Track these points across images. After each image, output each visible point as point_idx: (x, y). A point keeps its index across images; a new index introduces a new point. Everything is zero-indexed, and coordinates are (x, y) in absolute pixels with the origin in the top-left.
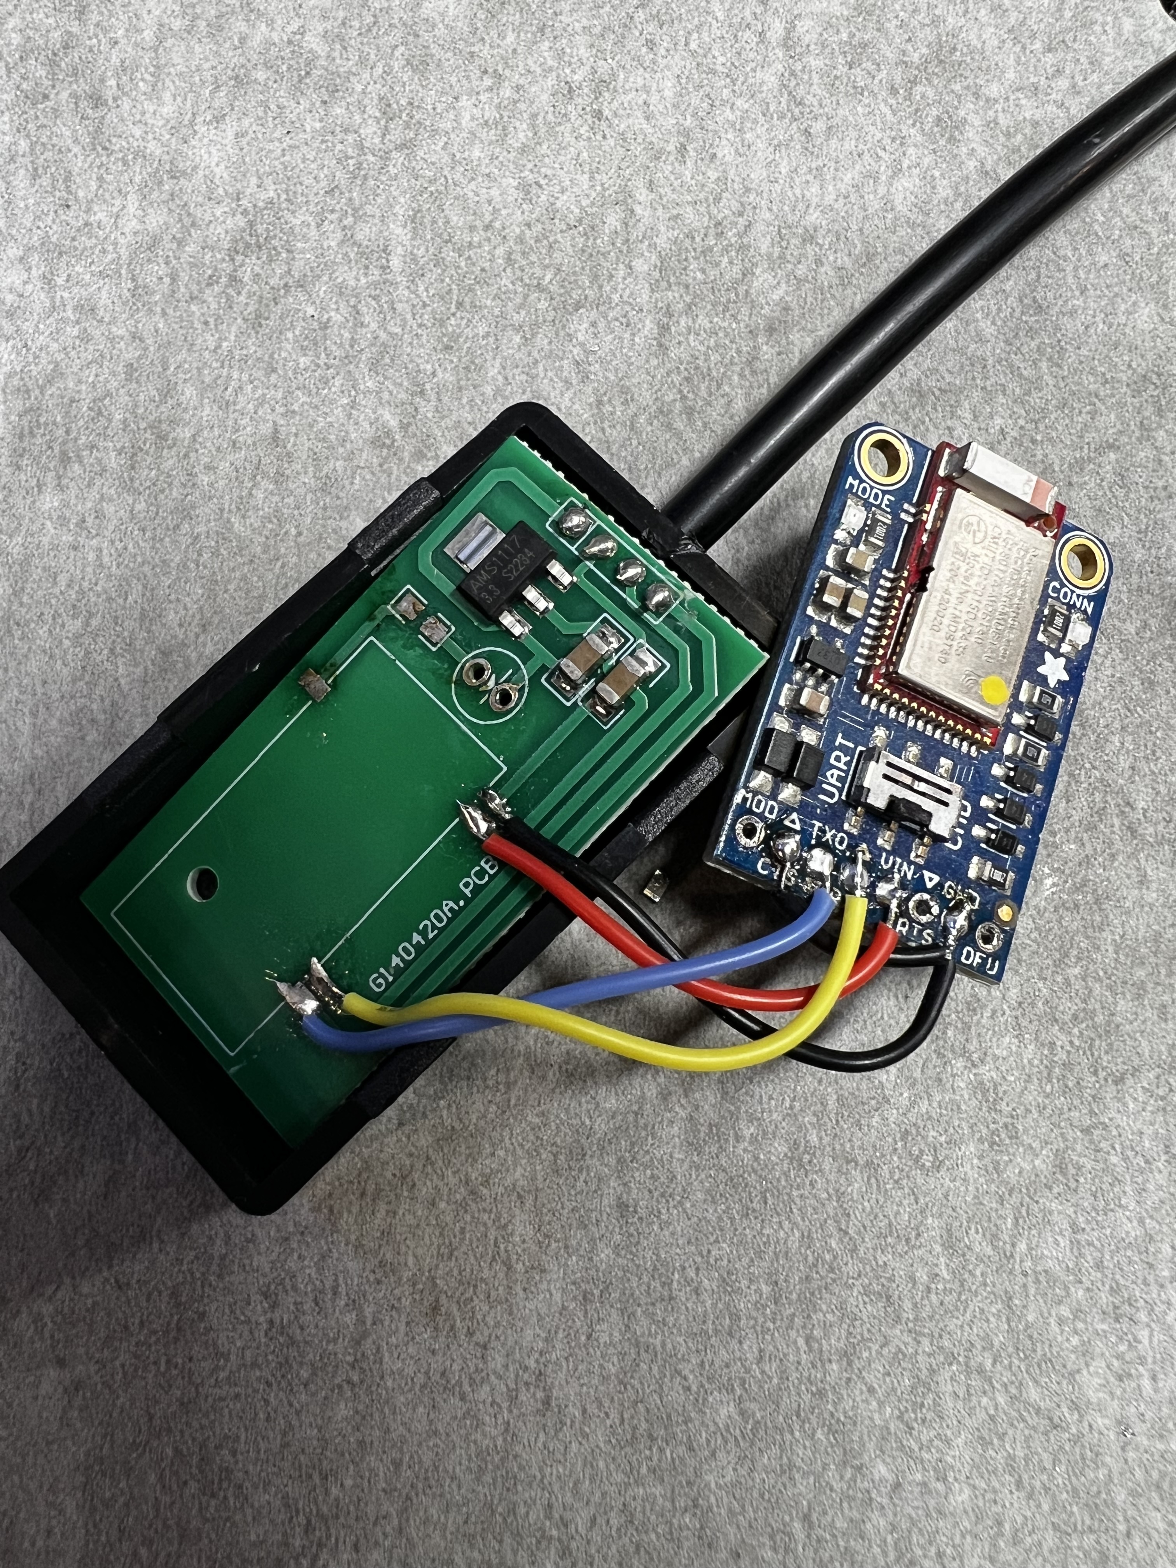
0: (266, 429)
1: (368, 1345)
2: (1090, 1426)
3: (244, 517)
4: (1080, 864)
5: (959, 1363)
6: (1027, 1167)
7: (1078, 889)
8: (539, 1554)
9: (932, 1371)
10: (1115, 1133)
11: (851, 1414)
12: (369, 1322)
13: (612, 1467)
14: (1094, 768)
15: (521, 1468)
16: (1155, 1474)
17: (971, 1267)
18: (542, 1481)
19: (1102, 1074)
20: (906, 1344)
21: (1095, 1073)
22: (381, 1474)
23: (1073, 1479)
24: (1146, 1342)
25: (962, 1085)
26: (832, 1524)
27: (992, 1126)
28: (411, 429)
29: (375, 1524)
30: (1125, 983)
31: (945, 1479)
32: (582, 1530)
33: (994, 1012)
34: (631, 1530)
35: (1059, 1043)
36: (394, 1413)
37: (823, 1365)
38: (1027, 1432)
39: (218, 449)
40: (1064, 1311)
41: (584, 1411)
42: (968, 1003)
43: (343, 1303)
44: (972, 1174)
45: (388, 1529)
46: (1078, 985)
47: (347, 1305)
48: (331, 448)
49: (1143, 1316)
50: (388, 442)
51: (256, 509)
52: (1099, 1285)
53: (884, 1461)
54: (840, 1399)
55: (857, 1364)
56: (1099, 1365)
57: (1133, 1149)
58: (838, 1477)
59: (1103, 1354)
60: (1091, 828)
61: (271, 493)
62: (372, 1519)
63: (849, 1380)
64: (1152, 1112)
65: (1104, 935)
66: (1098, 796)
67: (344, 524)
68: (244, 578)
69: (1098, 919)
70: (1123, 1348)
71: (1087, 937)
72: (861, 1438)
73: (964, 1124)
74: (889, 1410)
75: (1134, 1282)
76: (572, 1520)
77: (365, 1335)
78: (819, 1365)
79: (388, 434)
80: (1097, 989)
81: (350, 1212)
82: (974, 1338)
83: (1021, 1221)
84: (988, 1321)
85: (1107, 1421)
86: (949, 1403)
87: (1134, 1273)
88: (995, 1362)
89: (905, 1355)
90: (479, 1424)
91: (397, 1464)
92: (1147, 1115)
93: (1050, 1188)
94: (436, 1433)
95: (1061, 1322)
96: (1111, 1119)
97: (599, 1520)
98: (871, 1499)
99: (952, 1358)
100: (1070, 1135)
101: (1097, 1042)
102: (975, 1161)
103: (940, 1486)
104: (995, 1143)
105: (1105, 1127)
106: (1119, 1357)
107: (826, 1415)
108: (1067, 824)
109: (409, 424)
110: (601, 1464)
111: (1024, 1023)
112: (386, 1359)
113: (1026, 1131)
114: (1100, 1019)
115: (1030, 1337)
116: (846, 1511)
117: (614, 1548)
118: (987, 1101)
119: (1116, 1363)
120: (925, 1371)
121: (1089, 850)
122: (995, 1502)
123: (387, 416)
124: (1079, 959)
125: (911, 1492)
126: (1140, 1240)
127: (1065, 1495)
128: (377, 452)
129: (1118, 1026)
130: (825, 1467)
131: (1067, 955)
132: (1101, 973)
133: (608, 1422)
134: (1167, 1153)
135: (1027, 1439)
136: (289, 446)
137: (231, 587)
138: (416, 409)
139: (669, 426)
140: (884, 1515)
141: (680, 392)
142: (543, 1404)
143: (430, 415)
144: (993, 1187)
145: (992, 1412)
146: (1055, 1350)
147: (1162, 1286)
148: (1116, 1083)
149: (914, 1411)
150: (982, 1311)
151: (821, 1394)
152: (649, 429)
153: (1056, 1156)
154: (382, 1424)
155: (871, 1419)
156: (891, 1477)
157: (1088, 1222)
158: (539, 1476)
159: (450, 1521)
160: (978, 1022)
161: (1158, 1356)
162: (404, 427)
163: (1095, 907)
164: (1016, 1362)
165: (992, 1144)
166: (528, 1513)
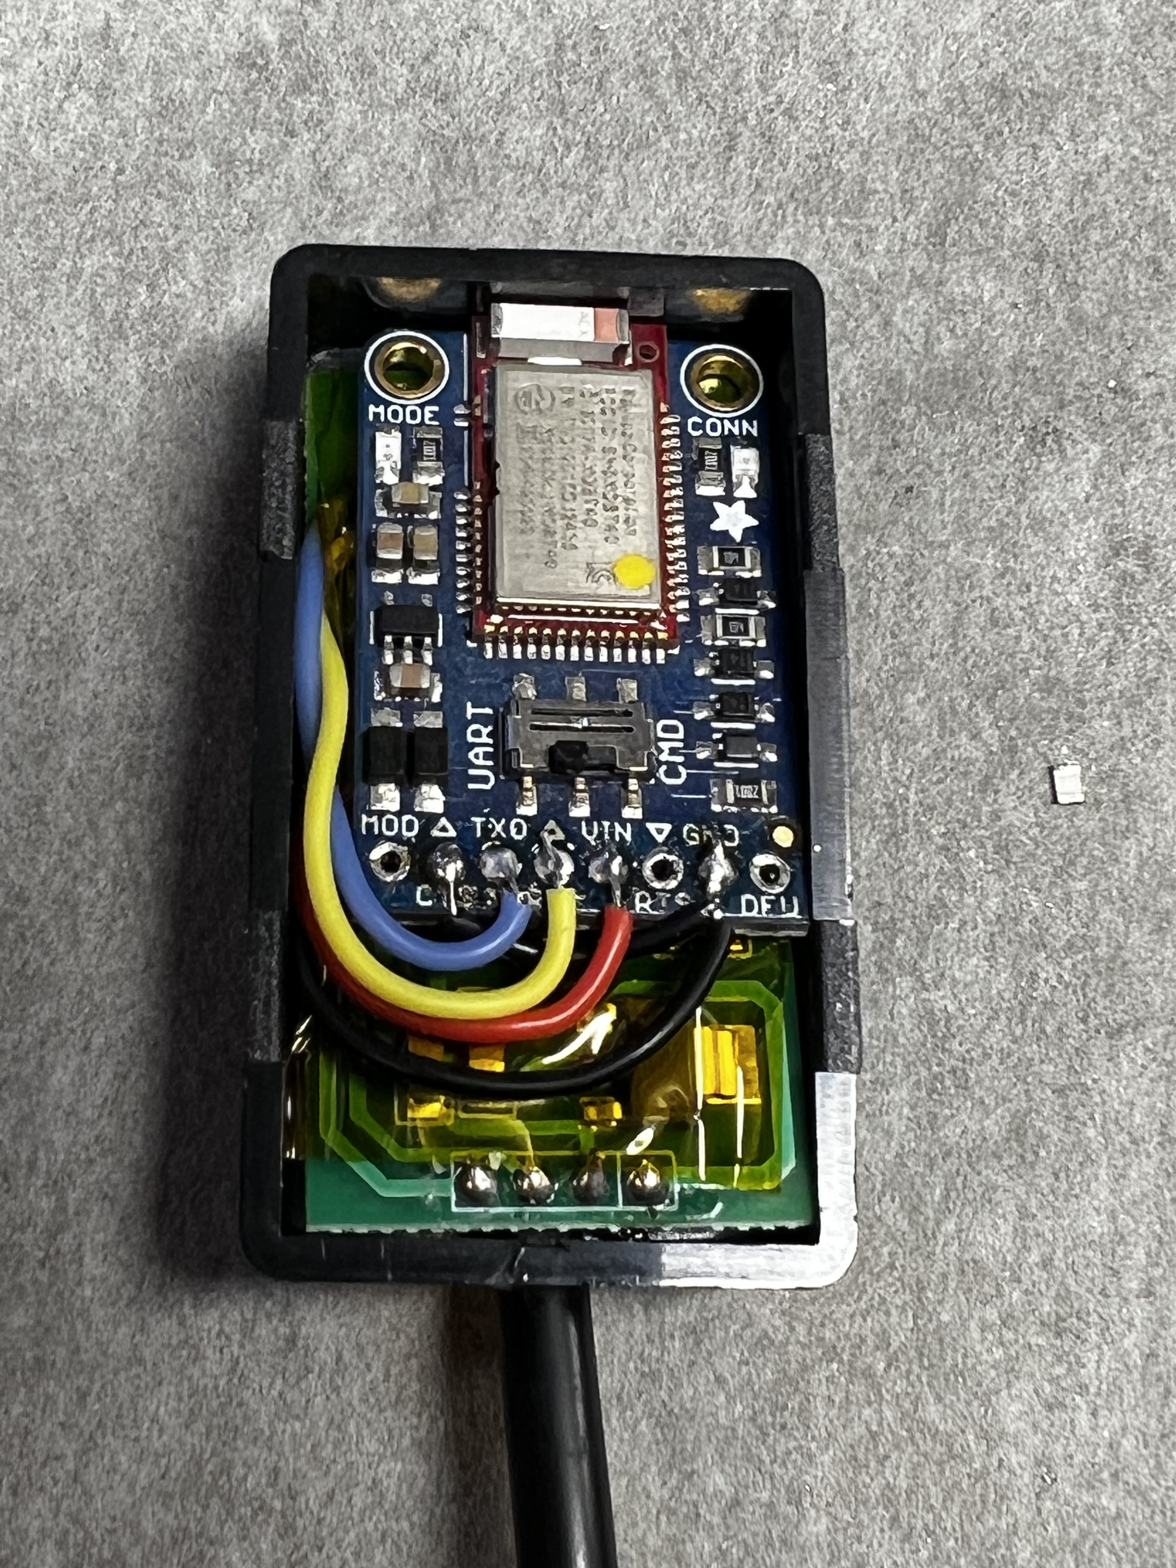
0: (96, 21)
1: (66, 1240)
2: (1001, 1461)
3: (47, 138)
4: (1112, 749)
5: (841, 1361)
6: (974, 1127)
7: (1103, 780)
8: (254, 1530)
9: (804, 1368)
10: (1098, 1099)
11: (688, 1405)
12: (71, 1210)
13: (365, 1432)
14: (1153, 625)
15: (246, 1419)
16: (1074, 1533)
17: (877, 1243)
18: (270, 1438)
19: (1093, 1022)
20: (776, 1329)
21: (1084, 1020)
22: (61, 1406)
23: (967, 1526)
24: (1092, 1366)
25: (904, 1011)
26: (643, 1541)
27: (935, 1069)
28: (296, 48)
29: (44, 1465)
30: (1145, 909)
31: (799, 1504)
32: (314, 1506)
33: (963, 923)
34: (378, 1514)
35: (1043, 975)
36: (89, 1328)
37: (662, 1342)
38: (915, 1458)
39: (24, 40)
40: (992, 1315)
41: (339, 1359)
42: (930, 907)
43: (40, 1183)
44: (899, 1127)
45: (61, 1474)
46: (1080, 904)
47: (45, 1186)
48: (180, 58)
49: (1093, 1336)
50: (260, 62)
51: (66, 129)
52: (1043, 1287)
53: (722, 1471)
54: (679, 1386)
55: (707, 1344)
56: (1025, 1387)
57: (1116, 1122)
58: (658, 1483)
59: (1033, 1375)
60: (1134, 702)
61: (89, 110)
62: (40, 1459)
63: (692, 1364)
64: (1152, 1080)
65: (1127, 843)
66: (1151, 663)
67: (184, 166)
68: (36, 221)
69: (1124, 823)
70: (1060, 1370)
71: (1104, 845)
72: (697, 1438)
73: (899, 1061)
74: (739, 1408)
75: (1089, 1291)
76: (304, 1492)
77: (62, 1228)
78: (657, 1340)
79: (262, 51)
80: (1106, 914)
81: (65, 1067)
82: (866, 1332)
83: (953, 1194)
84: (888, 1314)
85: (1023, 1458)
86: (819, 1407)
87: (1092, 1280)
88: (889, 1365)
89: (772, 1342)
90: (198, 1357)
91: (83, 1396)
92: (1144, 1083)
93: (1000, 1158)
94: (141, 1361)
95: (984, 1328)
96: (1095, 1081)
97: (338, 1497)
98: (698, 1515)
99: (832, 1353)
100: (1037, 1095)
101: (1093, 981)
102: (906, 1111)
103: (791, 1510)
104: (934, 1090)
105: (1086, 1090)
106: (1054, 1380)
107: (657, 1405)
108: (1102, 693)
109: (292, 42)
110: (352, 1429)
111: (1000, 942)
112: (87, 1260)
113: (979, 1082)
114: (1102, 951)
115: (941, 1341)
116: (663, 1525)
117: (352, 1534)
118: (934, 1036)
119: (1048, 1388)
120: (794, 1365)
121: (1127, 731)
122: (859, 1540)
123: (265, 27)
124: (1088, 871)
125: (752, 1514)
126: (1107, 1239)
127: (952, 1543)
128: (242, 74)
129: (1125, 963)
130: (645, 1467)
131: (1072, 863)
132: (1115, 893)
133: (369, 1378)
134: (1162, 1134)
135: (916, 1467)
136: (123, 50)
137: (18, 230)
138: (305, 23)
139: (650, 92)
140: (711, 1537)
141: (675, 47)
142: (287, 1340)
143: (324, 33)
144: (924, 1146)
145: (874, 1428)
146: (970, 1362)
147: (1126, 1300)
148: (1110, 1036)
149: (773, 1416)
150: (883, 1300)
151: (653, 1376)
152: (623, 91)
153: (1013, 1117)
154: (71, 1340)
155: (714, 1415)
156: (729, 1491)
157: (1041, 1207)
158: (267, 1433)
159: (143, 1475)
160: (940, 934)
161: (1104, 1387)
162: (285, 43)
163: (1121, 805)
164: (916, 1368)
165: (932, 1091)
166: (245, 1478)
